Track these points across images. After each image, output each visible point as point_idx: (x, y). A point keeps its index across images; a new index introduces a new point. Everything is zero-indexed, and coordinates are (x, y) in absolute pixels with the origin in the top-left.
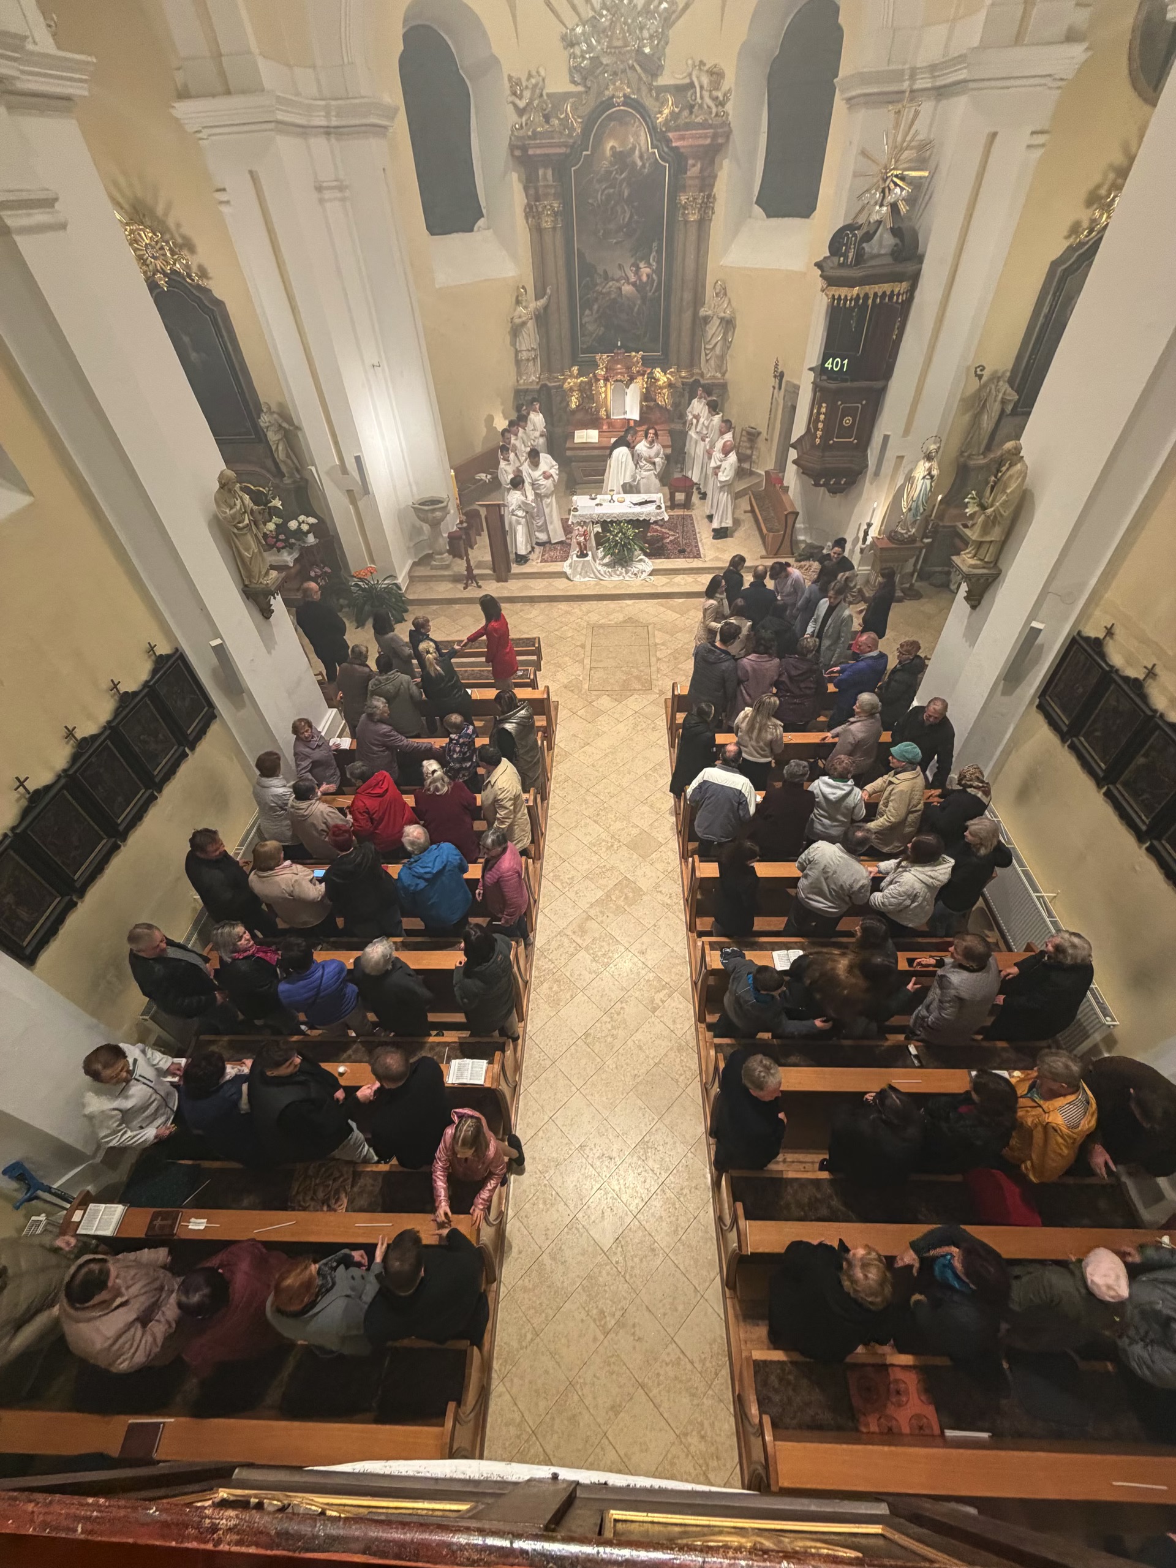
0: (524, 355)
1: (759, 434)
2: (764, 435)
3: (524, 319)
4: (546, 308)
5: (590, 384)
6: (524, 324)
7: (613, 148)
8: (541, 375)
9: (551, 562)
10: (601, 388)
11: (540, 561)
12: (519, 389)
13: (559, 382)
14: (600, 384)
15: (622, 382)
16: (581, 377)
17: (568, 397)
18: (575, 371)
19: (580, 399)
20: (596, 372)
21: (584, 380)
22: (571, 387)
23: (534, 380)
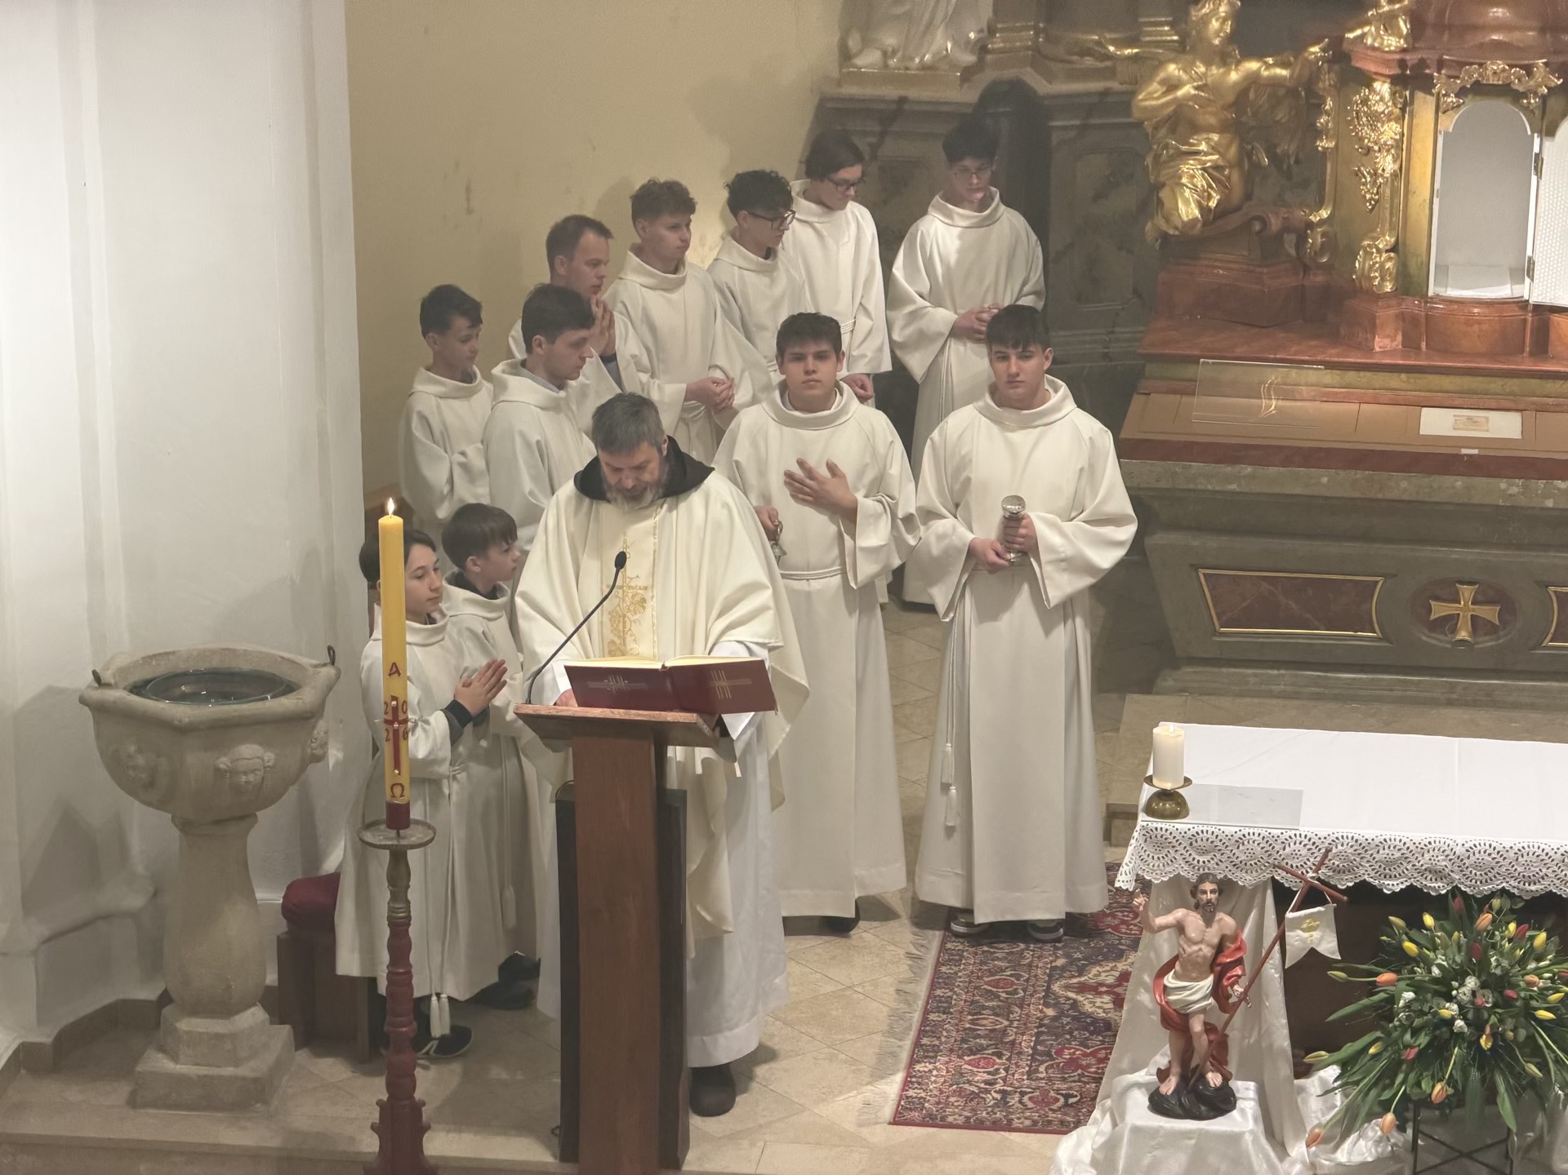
5: (1302, 97)
8: (992, 31)
9: (967, 1125)
10: (1375, 118)
11: (888, 1112)
12: (851, 99)
13: (1110, 73)
14: (1365, 101)
15: (1516, 97)
16: (1248, 55)
17: (1157, 157)
18: (1215, 24)
19: (1235, 176)
20: (1351, 36)
21: (1265, 73)
22: (1180, 104)
23: (947, 56)
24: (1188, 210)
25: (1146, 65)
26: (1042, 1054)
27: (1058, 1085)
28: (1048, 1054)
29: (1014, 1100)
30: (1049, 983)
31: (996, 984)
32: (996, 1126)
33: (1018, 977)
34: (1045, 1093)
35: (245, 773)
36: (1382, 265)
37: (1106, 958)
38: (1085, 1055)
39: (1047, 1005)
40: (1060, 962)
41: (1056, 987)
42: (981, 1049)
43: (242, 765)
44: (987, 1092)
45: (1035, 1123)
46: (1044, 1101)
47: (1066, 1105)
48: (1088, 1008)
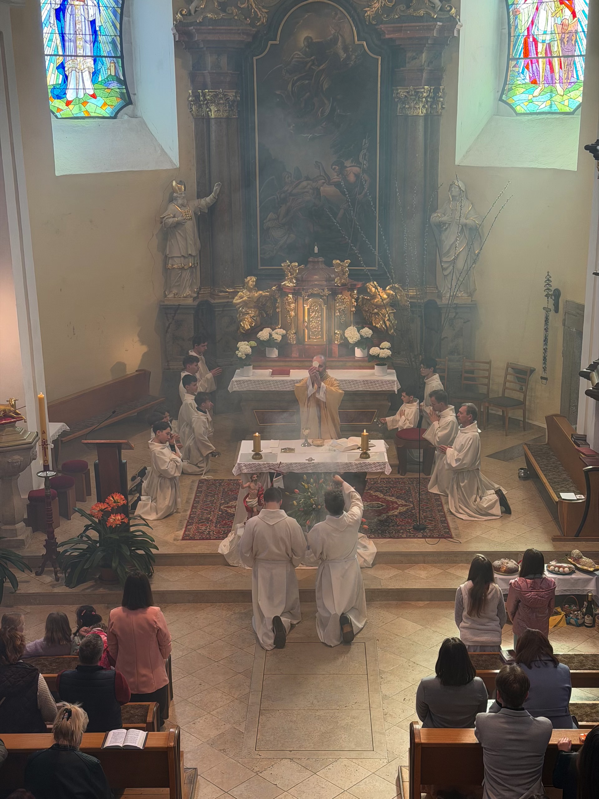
0: (177, 263)
1: (532, 371)
2: (539, 372)
3: (180, 218)
4: (212, 208)
5: (272, 299)
6: (178, 225)
7: (307, 38)
8: (200, 289)
9: (200, 539)
10: (289, 304)
11: (181, 538)
12: (167, 305)
13: (228, 297)
14: (287, 299)
15: (321, 297)
16: (259, 290)
17: (240, 315)
18: (251, 283)
19: (258, 318)
20: (282, 284)
21: (263, 294)
22: (244, 301)
23: (189, 295)
24: (247, 327)
25: (235, 293)
26: (218, 522)
27: (222, 529)
28: (220, 522)
29: (211, 533)
30: (220, 506)
31: (207, 507)
32: (207, 539)
33: (213, 505)
34: (219, 531)
35: (16, 463)
36: (293, 337)
37: (234, 500)
38: (229, 522)
39: (219, 511)
40: (223, 502)
41: (222, 507)
42: (204, 522)
43: (14, 461)
44: (205, 531)
45: (216, 538)
46: (219, 532)
47: (224, 533)
48: (229, 511)
